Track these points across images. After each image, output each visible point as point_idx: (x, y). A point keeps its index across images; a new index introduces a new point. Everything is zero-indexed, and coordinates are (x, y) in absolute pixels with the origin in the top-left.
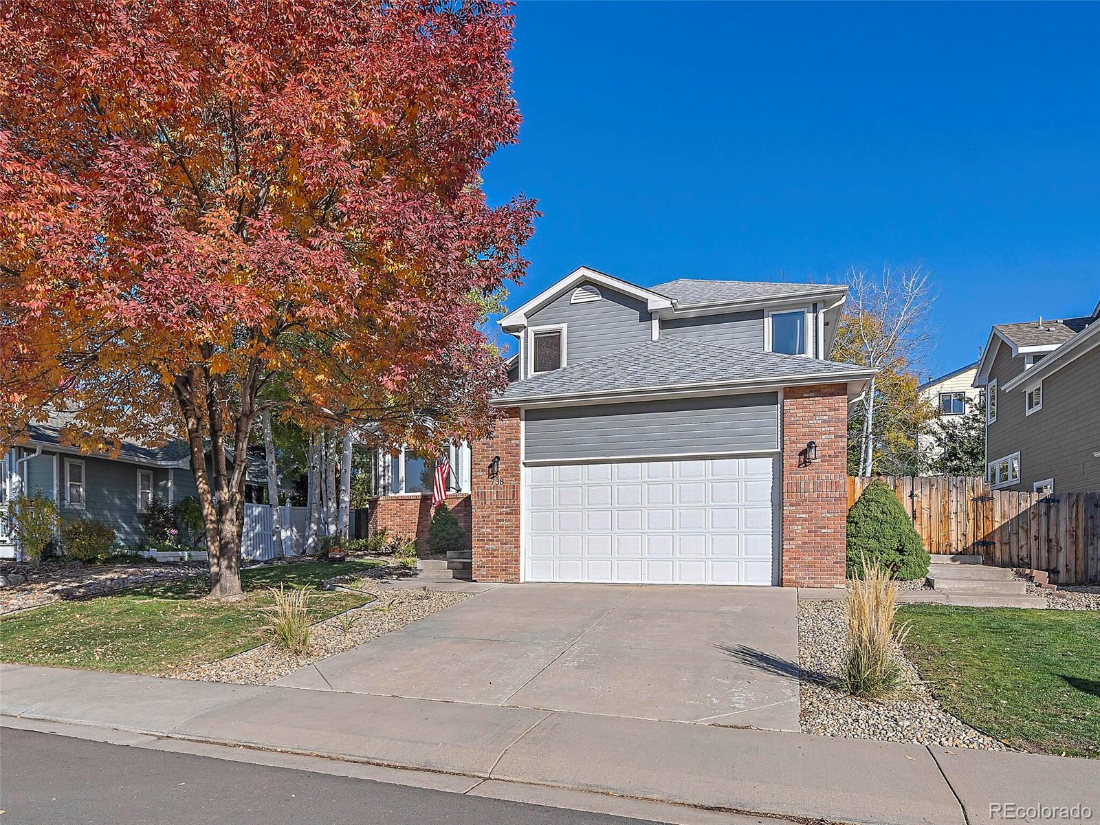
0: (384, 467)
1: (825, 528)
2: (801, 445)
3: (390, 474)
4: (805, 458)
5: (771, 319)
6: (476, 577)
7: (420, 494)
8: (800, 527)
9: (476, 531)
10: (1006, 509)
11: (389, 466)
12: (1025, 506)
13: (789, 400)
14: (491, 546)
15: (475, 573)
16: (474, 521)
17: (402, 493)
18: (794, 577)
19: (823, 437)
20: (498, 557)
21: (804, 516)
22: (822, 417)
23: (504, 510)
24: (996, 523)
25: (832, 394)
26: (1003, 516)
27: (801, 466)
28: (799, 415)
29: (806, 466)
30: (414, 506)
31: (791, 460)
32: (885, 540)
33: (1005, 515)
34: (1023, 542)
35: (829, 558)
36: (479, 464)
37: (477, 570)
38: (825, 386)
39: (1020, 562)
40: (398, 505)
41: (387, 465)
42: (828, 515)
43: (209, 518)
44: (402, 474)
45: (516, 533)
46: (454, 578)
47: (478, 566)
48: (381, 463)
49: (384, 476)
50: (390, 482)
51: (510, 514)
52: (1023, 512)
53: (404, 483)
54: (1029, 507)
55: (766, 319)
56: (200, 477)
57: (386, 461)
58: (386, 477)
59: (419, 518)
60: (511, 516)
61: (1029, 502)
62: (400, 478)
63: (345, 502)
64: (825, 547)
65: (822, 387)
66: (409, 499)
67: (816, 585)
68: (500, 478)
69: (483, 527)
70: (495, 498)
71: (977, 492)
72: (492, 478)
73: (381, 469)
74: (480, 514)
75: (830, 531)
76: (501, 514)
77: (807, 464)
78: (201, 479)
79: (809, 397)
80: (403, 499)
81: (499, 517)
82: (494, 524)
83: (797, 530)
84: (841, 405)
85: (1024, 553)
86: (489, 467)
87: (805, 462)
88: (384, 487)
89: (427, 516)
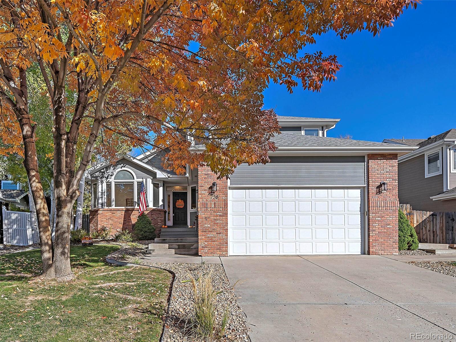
0: (102, 193)
1: (389, 225)
2: (377, 183)
3: (106, 197)
4: (379, 190)
5: (304, 131)
6: (201, 253)
7: (124, 207)
8: (377, 225)
9: (201, 226)
10: (418, 218)
11: (105, 192)
12: (425, 217)
13: (371, 160)
14: (210, 235)
15: (200, 251)
16: (200, 220)
17: (113, 207)
18: (375, 250)
19: (387, 180)
20: (215, 242)
21: (379, 219)
22: (386, 170)
23: (219, 214)
24: (415, 224)
25: (391, 159)
26: (417, 222)
27: (377, 194)
28: (376, 168)
29: (379, 194)
30: (121, 215)
31: (373, 190)
32: (405, 231)
33: (418, 221)
34: (424, 233)
35: (391, 240)
36: (203, 187)
37: (202, 249)
38: (388, 155)
39: (424, 241)
40: (111, 213)
41: (103, 191)
42: (390, 219)
43: (41, 212)
44: (113, 197)
45: (226, 227)
46: (175, 254)
47: (203, 247)
48: (100, 190)
49: (102, 198)
50: (106, 201)
51: (222, 216)
52: (424, 220)
53: (114, 202)
54: (426, 218)
55: (302, 131)
56: (34, 176)
57: (103, 189)
58: (103, 198)
59: (124, 221)
60: (223, 217)
61: (426, 215)
62: (112, 199)
63: (80, 211)
64: (389, 234)
65: (386, 155)
66: (118, 210)
67: (385, 254)
68: (216, 196)
69: (205, 224)
70: (213, 207)
71: (408, 211)
72: (211, 195)
73: (100, 194)
74: (203, 216)
75: (391, 226)
76: (217, 216)
77: (380, 193)
78: (34, 179)
79: (380, 160)
80: (114, 210)
81: (215, 218)
82: (212, 222)
83: (376, 226)
84: (395, 164)
85: (425, 237)
86: (209, 189)
87: (379, 192)
88: (102, 204)
89: (129, 220)
